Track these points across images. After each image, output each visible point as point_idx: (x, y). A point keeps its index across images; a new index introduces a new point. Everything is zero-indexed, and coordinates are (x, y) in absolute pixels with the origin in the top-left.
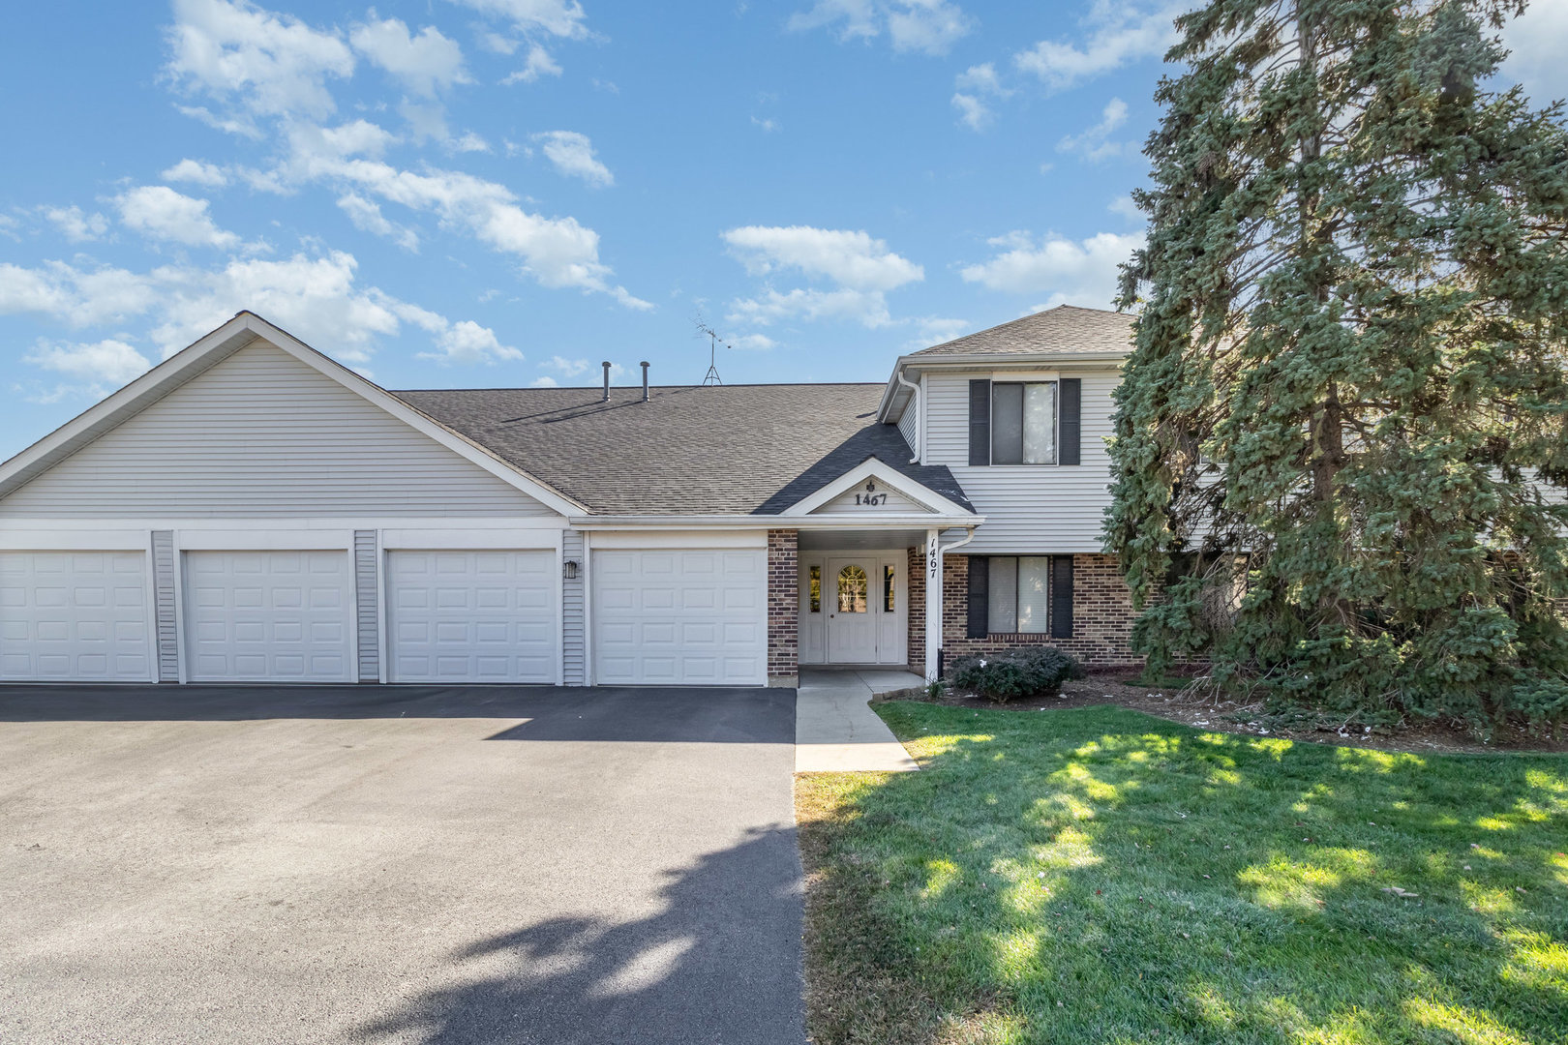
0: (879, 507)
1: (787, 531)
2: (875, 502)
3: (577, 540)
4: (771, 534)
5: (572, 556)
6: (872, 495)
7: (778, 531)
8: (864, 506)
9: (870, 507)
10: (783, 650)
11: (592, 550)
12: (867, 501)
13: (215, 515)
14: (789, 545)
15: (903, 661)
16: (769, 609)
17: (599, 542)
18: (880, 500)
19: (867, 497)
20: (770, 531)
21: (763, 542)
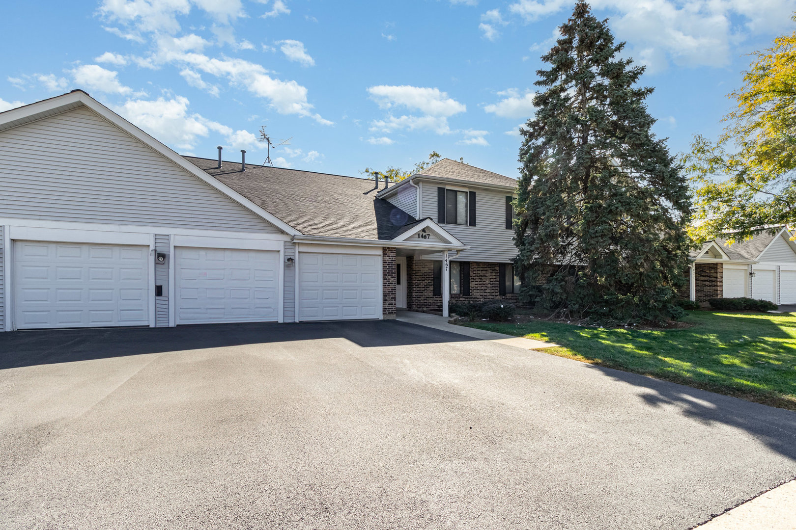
0: (427, 239)
1: (392, 248)
2: (425, 237)
3: (292, 247)
4: (384, 249)
5: (290, 255)
6: (424, 234)
7: (388, 248)
8: (421, 239)
9: (423, 239)
10: (390, 302)
11: (299, 252)
12: (422, 237)
13: (42, 218)
14: (392, 254)
15: (405, 306)
16: (384, 283)
17: (303, 249)
18: (427, 236)
19: (422, 235)
20: (383, 248)
21: (380, 252)
